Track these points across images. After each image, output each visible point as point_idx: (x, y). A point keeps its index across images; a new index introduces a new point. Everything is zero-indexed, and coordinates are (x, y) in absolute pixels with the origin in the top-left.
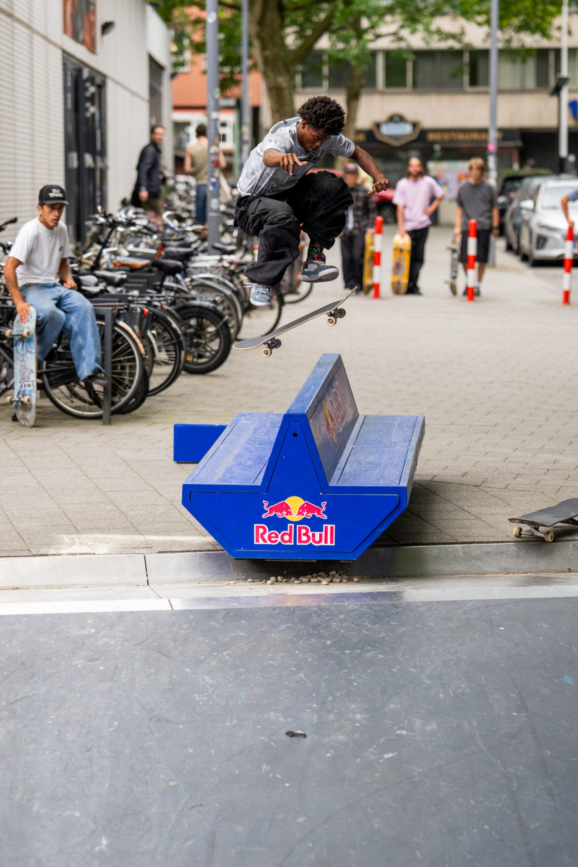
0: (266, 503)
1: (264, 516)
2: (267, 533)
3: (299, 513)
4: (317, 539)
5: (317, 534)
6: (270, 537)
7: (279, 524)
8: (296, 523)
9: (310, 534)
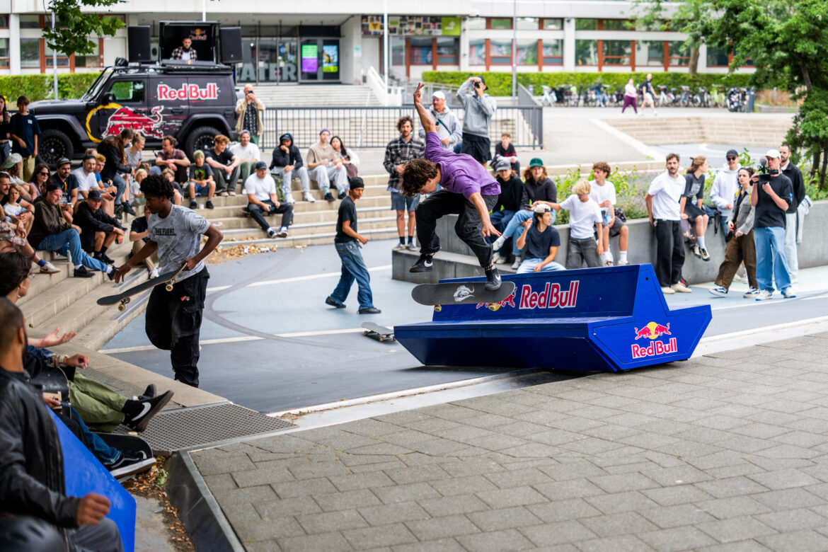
0: (636, 329)
1: (636, 338)
2: (640, 350)
3: (656, 333)
4: (667, 349)
5: (667, 345)
6: (641, 352)
7: (645, 343)
8: (654, 340)
9: (663, 346)
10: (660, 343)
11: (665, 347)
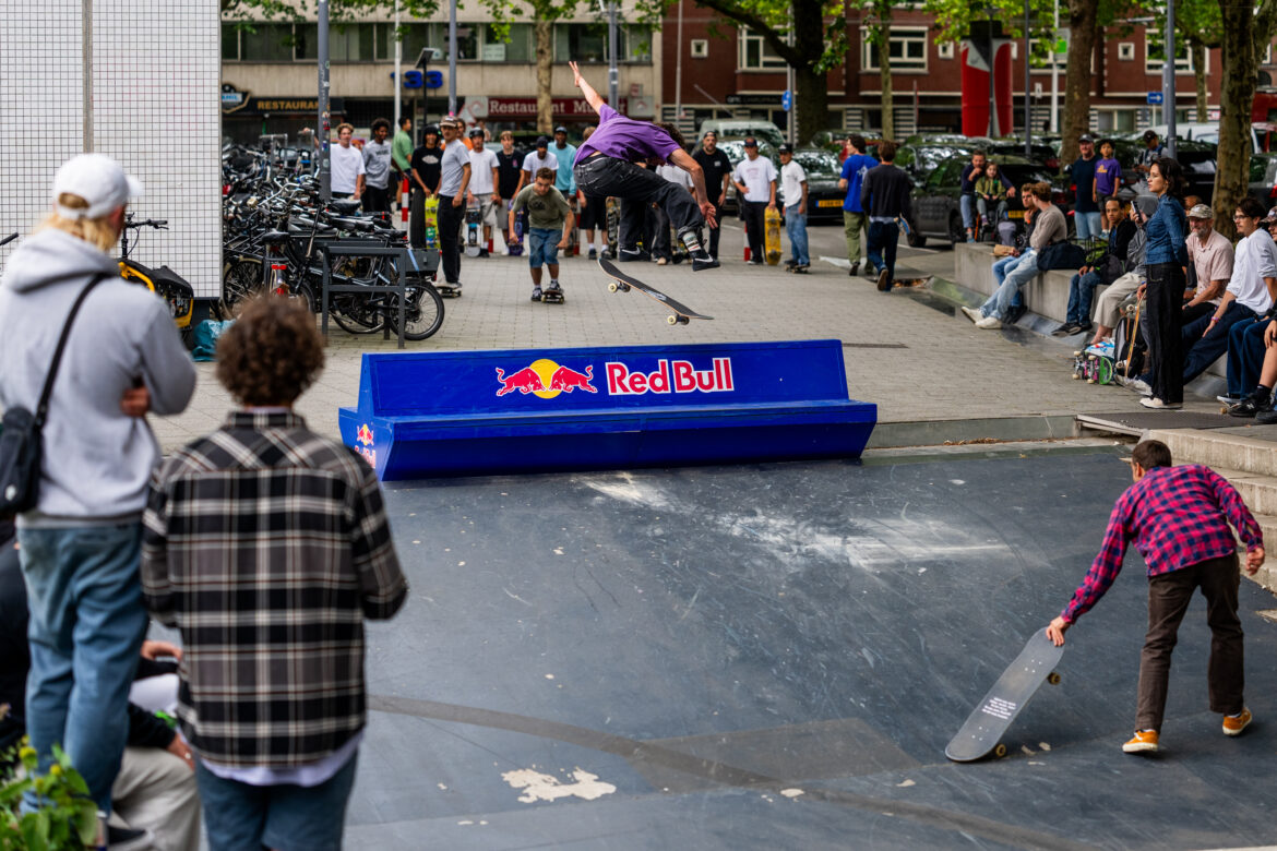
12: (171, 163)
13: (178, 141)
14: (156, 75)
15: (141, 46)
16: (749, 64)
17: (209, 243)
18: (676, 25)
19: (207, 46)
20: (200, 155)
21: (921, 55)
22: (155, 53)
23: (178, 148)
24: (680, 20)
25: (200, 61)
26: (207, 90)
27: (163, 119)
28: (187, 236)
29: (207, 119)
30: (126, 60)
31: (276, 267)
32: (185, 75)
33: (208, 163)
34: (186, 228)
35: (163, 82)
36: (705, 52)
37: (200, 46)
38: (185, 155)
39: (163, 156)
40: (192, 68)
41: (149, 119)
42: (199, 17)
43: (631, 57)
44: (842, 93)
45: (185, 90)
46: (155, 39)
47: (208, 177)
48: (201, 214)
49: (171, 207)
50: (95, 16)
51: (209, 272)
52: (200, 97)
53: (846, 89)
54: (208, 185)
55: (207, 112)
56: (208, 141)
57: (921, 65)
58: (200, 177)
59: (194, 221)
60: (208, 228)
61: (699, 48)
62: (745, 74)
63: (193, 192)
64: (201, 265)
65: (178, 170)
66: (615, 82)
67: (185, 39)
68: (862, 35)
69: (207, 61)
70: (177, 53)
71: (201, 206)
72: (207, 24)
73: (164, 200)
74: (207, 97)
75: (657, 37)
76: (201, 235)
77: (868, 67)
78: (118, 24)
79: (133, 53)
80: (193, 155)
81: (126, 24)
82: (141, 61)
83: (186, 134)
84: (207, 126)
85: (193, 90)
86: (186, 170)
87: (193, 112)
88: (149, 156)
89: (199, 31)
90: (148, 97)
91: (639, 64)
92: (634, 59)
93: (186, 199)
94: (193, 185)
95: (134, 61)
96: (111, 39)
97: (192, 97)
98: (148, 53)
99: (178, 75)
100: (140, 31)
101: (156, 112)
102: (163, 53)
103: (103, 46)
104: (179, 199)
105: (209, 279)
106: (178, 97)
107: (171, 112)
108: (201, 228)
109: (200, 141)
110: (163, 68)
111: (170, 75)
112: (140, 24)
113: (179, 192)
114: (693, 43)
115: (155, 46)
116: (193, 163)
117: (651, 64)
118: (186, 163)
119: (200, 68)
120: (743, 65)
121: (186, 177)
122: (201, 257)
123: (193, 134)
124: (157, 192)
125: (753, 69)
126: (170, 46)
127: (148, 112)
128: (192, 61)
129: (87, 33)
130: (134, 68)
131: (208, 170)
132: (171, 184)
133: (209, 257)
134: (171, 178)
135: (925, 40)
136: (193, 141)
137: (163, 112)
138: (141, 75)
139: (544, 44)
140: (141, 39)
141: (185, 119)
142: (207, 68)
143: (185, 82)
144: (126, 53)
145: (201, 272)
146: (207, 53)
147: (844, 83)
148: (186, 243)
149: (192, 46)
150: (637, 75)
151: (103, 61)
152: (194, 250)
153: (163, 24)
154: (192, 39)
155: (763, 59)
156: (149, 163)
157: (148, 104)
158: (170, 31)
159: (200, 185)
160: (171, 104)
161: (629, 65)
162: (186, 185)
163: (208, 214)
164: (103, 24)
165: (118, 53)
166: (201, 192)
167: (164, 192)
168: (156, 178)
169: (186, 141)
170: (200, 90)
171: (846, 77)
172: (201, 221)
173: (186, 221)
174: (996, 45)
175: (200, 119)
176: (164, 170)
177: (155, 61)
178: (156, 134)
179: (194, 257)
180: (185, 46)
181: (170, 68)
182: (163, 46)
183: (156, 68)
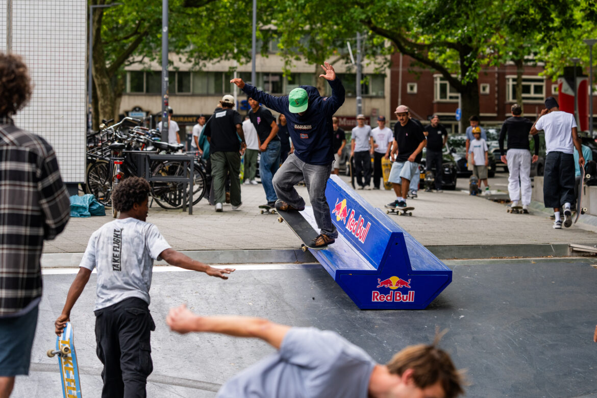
0: (379, 280)
1: (378, 287)
2: (379, 296)
3: (396, 285)
4: (405, 299)
5: (405, 296)
6: (380, 298)
7: (385, 291)
8: (394, 290)
9: (401, 296)
10: (400, 293)
11: (403, 297)
12: (57, 104)
13: (61, 92)
14: (49, 53)
15: (40, 37)
16: (441, 98)
17: (78, 150)
18: (398, 73)
19: (79, 37)
20: (74, 100)
21: (541, 92)
22: (49, 41)
23: (61, 96)
24: (401, 69)
25: (74, 45)
26: (79, 62)
27: (53, 79)
28: (65, 146)
29: (78, 79)
30: (32, 45)
31: (117, 163)
32: (66, 54)
33: (78, 104)
34: (65, 142)
35: (53, 58)
36: (415, 90)
37: (75, 37)
38: (65, 100)
39: (53, 100)
40: (70, 50)
41: (44, 79)
42: (75, 20)
43: (372, 93)
44: (495, 115)
45: (66, 62)
46: (49, 32)
47: (78, 113)
48: (74, 134)
49: (57, 129)
50: (14, 19)
51: (78, 167)
52: (74, 66)
53: (498, 112)
54: (78, 117)
55: (78, 75)
56: (78, 92)
57: (542, 99)
58: (74, 113)
59: (70, 138)
60: (78, 142)
61: (412, 88)
62: (439, 103)
63: (70, 121)
64: (74, 163)
65: (61, 108)
66: (360, 105)
67: (66, 33)
68: (507, 81)
69: (79, 46)
70: (62, 41)
71: (74, 129)
72: (79, 25)
73: (52, 125)
74: (78, 67)
75: (388, 81)
76: (74, 146)
77: (510, 99)
78: (27, 24)
79: (36, 41)
80: (70, 100)
81: (32, 24)
82: (40, 45)
83: (66, 87)
84: (78, 83)
85: (70, 62)
86: (65, 108)
87: (70, 75)
88: (44, 100)
89: (74, 29)
90: (44, 66)
91: (377, 97)
92: (374, 94)
93: (65, 125)
94: (70, 117)
95: (36, 45)
96: (23, 32)
97: (70, 66)
98: (45, 41)
99: (62, 54)
100: (40, 28)
101: (49, 75)
102: (53, 41)
103: (19, 36)
104: (61, 125)
105: (78, 171)
106: (61, 66)
107: (57, 75)
108: (74, 142)
109: (74, 92)
110: (53, 49)
111: (57, 54)
112: (40, 24)
113: (61, 121)
114: (409, 85)
115: (49, 37)
116: (70, 104)
117: (384, 97)
118: (65, 104)
119: (74, 50)
120: (437, 98)
121: (65, 113)
122: (74, 159)
123: (70, 87)
124: (48, 121)
125: (444, 100)
126: (57, 37)
127: (44, 75)
128: (70, 45)
129: (9, 29)
130: (36, 49)
131: (78, 108)
132: (57, 117)
133: (78, 159)
134: (57, 113)
135: (544, 84)
136: (70, 92)
137: (53, 75)
138: (40, 53)
139: (320, 84)
140: (40, 32)
141: (66, 79)
142: (79, 50)
143: (66, 58)
144: (32, 41)
145: (74, 167)
146: (79, 41)
147: (496, 109)
148: (65, 150)
149: (70, 37)
150: (376, 104)
151: (19, 45)
152: (69, 155)
153: (53, 24)
154: (70, 33)
155: (449, 94)
156: (44, 104)
157: (44, 70)
158: (57, 28)
159: (74, 117)
160: (57, 70)
161: (371, 97)
162: (65, 117)
163: (78, 134)
164: (19, 24)
165: (27, 40)
166: (74, 121)
167: (53, 121)
168: (48, 112)
169: (66, 92)
170: (74, 62)
171: (498, 105)
172: (74, 138)
173: (65, 138)
174: (579, 81)
175: (74, 79)
176: (53, 108)
177: (49, 45)
178: (48, 87)
179: (69, 159)
180: (66, 37)
181: (57, 49)
182: (53, 37)
183: (49, 49)
